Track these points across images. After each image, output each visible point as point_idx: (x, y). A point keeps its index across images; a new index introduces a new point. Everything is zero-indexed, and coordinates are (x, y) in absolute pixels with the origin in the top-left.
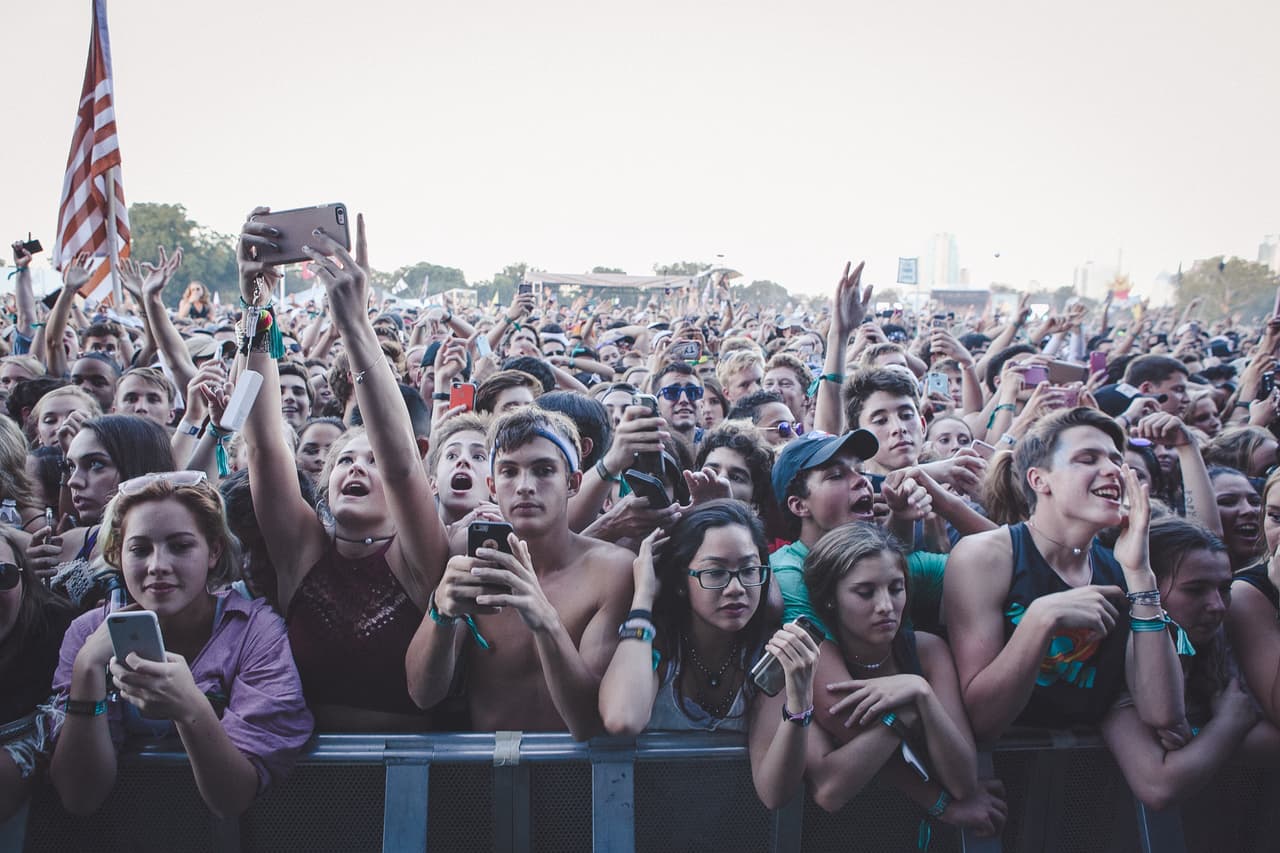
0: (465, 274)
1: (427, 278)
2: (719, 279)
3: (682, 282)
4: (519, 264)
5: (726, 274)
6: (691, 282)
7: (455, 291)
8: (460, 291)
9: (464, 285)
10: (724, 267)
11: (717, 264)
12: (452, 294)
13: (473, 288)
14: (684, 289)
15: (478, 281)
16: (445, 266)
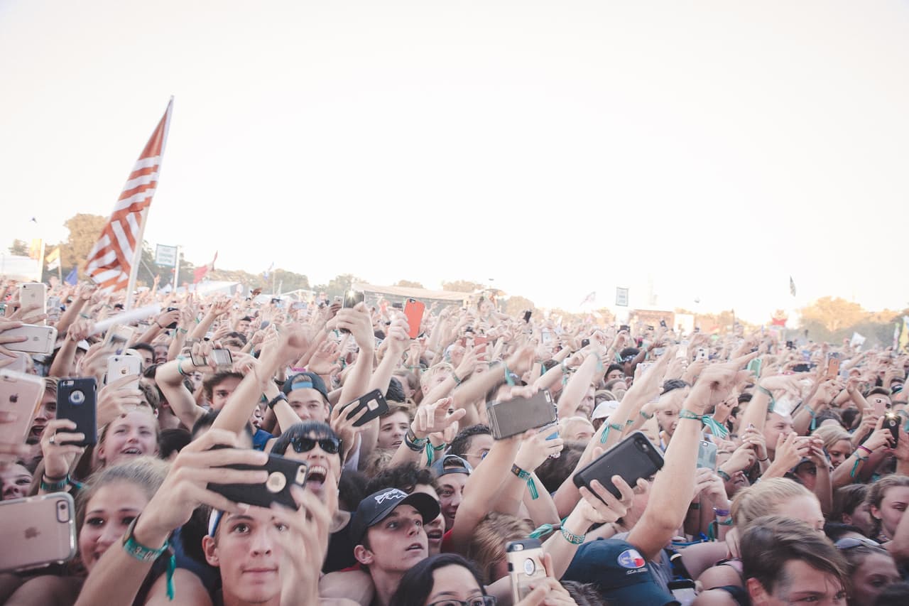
0: (309, 279)
1: (281, 281)
2: (491, 296)
3: (464, 296)
4: (348, 274)
5: (495, 292)
6: (470, 297)
7: (300, 291)
8: (304, 291)
9: (307, 287)
10: (493, 288)
11: (489, 285)
12: (298, 293)
13: (314, 290)
14: (465, 302)
15: (317, 285)
16: (295, 273)
